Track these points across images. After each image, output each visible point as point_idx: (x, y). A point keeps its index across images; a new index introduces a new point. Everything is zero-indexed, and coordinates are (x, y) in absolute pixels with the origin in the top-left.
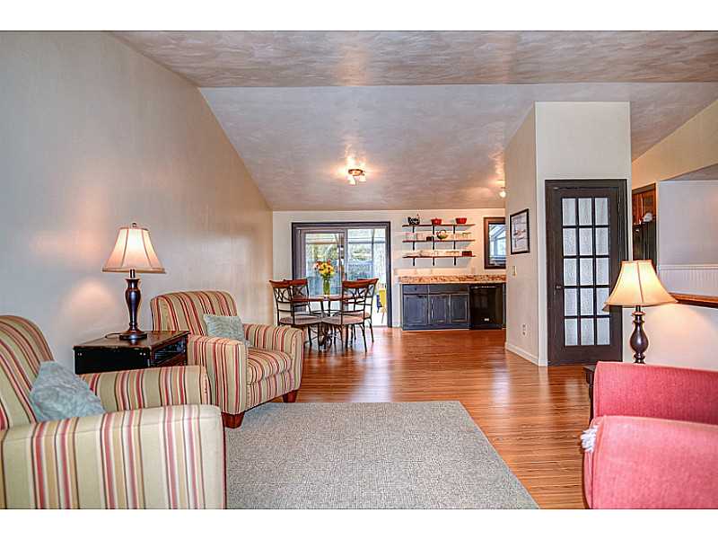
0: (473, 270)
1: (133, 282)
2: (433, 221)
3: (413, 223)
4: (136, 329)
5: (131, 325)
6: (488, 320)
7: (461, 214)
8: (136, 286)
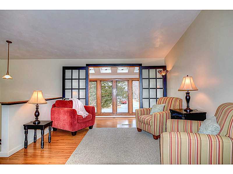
1: (188, 93)
4: (189, 108)
5: (187, 106)
8: (189, 94)
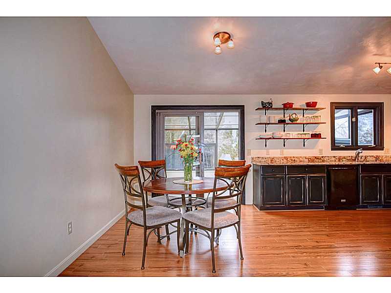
0: (321, 151)
2: (284, 105)
3: (266, 106)
6: (345, 200)
7: (311, 98)
